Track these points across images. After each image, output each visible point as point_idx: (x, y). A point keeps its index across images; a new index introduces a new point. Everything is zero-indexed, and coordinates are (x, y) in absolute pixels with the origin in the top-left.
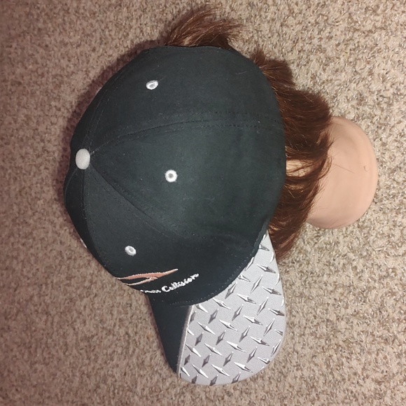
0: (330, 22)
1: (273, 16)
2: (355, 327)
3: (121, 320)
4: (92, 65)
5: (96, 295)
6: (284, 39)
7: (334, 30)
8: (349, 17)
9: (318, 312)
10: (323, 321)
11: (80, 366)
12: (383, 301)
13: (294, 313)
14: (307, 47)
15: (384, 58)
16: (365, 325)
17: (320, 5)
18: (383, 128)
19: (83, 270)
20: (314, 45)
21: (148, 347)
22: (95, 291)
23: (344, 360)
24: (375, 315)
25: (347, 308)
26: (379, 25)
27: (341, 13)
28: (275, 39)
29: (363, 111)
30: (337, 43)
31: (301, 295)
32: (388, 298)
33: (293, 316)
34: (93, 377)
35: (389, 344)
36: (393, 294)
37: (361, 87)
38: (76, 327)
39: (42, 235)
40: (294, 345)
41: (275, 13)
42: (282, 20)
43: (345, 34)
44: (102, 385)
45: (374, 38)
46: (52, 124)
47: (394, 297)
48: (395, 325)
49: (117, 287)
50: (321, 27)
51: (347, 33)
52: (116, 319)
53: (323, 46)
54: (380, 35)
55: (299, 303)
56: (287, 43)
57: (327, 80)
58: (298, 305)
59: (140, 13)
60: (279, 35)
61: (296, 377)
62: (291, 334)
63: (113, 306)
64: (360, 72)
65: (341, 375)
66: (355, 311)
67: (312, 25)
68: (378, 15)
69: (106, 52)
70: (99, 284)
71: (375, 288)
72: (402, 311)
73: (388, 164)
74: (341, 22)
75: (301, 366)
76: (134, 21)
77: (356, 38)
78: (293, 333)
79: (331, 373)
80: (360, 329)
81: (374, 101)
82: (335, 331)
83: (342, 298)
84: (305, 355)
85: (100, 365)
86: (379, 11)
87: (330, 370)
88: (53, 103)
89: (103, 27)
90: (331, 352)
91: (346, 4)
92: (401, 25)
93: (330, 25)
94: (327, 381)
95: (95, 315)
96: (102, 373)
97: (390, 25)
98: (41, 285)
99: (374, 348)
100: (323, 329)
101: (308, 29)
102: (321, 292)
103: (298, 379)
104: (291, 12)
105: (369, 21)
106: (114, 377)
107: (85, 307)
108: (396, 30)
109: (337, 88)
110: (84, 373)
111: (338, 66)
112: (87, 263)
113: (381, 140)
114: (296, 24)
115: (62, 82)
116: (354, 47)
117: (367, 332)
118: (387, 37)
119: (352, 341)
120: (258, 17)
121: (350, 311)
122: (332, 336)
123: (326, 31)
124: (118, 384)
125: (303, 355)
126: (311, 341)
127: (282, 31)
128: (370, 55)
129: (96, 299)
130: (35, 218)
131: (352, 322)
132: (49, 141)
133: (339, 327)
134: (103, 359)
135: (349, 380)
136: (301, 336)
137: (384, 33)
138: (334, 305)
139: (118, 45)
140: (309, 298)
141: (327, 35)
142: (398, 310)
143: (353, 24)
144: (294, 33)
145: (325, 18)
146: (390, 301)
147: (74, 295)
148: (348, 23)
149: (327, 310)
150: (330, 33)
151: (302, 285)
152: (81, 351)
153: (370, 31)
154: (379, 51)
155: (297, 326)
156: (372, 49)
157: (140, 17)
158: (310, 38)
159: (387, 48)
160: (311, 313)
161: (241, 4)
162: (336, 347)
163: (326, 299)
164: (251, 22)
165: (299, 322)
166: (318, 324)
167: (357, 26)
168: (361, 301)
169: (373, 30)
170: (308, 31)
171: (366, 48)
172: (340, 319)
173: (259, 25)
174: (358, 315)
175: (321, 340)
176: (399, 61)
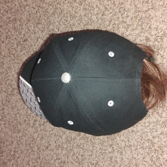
1: (97, 12)
2: (163, 139)
4: (3, 49)
5: (18, 158)
7: (129, 13)
8: (135, 7)
10: (146, 141)
13: (130, 140)
14: (117, 22)
15: (155, 20)
17: (120, 4)
18: (160, 50)
19: (9, 147)
20: (120, 21)
22: (17, 156)
23: (160, 156)
25: (157, 131)
26: (150, 7)
27: (131, 5)
28: (100, 21)
29: (149, 44)
30: (131, 18)
31: (133, 131)
33: (130, 142)
37: (146, 34)
40: (133, 155)
41: (98, 11)
42: (102, 13)
43: (135, 14)
45: (149, 13)
49: (30, 151)
50: (122, 13)
52: (32, 166)
53: (125, 20)
56: (106, 22)
57: (129, 34)
58: (132, 136)
62: (130, 150)
63: (29, 161)
64: (145, 28)
65: (160, 163)
66: (161, 132)
67: (118, 12)
68: (149, 3)
69: (10, 42)
70: (20, 151)
73: (166, 64)
74: (132, 9)
75: (138, 164)
76: (24, 26)
77: (140, 15)
78: (131, 150)
79: (154, 163)
80: (166, 139)
81: (154, 39)
82: (153, 144)
83: (154, 128)
84: (139, 159)
87: (154, 162)
89: (7, 31)
90: (153, 154)
91: (133, 1)
92: (161, 6)
93: (127, 11)
97: (155, 6)
100: (147, 144)
102: (143, 128)
104: (106, 9)
105: (145, 7)
108: (159, 8)
109: (135, 37)
111: (133, 28)
112: (11, 143)
113: (160, 54)
114: (110, 14)
116: (140, 18)
118: (155, 12)
119: (162, 146)
120: (89, 14)
122: (151, 146)
123: (125, 14)
126: (141, 151)
127: (103, 18)
128: (148, 21)
131: (161, 138)
133: (154, 141)
135: (164, 164)
136: (136, 150)
137: (153, 10)
138: (150, 132)
139: (16, 38)
140: (137, 132)
141: (126, 15)
143: (137, 9)
144: (109, 17)
145: (124, 9)
147: (5, 160)
148: (135, 9)
149: (147, 135)
150: (127, 14)
153: (147, 11)
154: (152, 18)
156: (149, 18)
157: (27, 24)
158: (118, 18)
159: (156, 16)
160: (139, 138)
161: (80, 10)
162: (154, 151)
163: (146, 130)
164: (86, 16)
165: (134, 144)
166: (144, 142)
167: (140, 10)
168: (164, 127)
169: (148, 10)
170: (116, 15)
171: (146, 18)
172: (155, 138)
173: (91, 17)
174: (163, 134)
175: (146, 149)
176: (163, 21)
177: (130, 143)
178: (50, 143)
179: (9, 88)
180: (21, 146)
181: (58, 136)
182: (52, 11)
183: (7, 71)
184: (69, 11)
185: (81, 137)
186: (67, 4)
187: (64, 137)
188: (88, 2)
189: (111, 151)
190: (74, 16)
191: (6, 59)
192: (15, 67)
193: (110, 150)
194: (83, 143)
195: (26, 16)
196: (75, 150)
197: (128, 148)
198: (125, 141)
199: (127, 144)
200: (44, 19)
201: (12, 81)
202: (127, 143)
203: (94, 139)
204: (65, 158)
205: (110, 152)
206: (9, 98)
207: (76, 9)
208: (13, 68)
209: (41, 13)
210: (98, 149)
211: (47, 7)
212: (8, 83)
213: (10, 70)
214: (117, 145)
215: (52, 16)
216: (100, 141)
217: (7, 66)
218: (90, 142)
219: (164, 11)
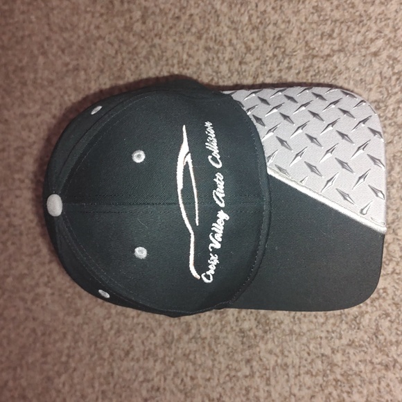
0: (287, 52)
1: (230, 56)
2: (352, 357)
3: (103, 392)
5: (75, 370)
6: (245, 77)
7: (292, 60)
8: (306, 46)
9: (311, 347)
12: (377, 324)
13: (286, 353)
15: (346, 79)
16: (363, 353)
17: (276, 38)
19: (59, 345)
20: (274, 77)
22: (73, 365)
23: (345, 395)
24: (371, 342)
25: (341, 338)
26: (336, 48)
27: (297, 42)
30: (297, 71)
31: (292, 332)
32: (383, 320)
33: (285, 356)
35: (390, 370)
36: (387, 315)
39: (14, 314)
40: (290, 388)
41: (232, 53)
42: (240, 59)
43: (304, 62)
45: (333, 61)
46: (17, 197)
47: (389, 318)
48: (394, 348)
49: (96, 357)
50: (279, 59)
51: (306, 60)
52: (98, 391)
54: (339, 58)
55: (290, 341)
58: (289, 343)
59: (97, 73)
60: (239, 73)
62: (286, 377)
63: (94, 378)
67: (270, 58)
68: (334, 39)
70: (77, 357)
71: (367, 312)
72: (399, 333)
74: (299, 51)
76: (93, 83)
77: (315, 64)
80: (358, 358)
82: (332, 365)
83: (334, 329)
86: (335, 35)
88: (17, 176)
89: (62, 92)
90: (331, 389)
91: (301, 33)
92: (359, 45)
93: (288, 55)
95: (76, 391)
97: (347, 46)
98: (16, 368)
99: (375, 377)
100: (319, 365)
101: (267, 62)
102: (312, 326)
104: (248, 49)
105: (326, 46)
107: (64, 384)
108: (354, 50)
114: (254, 60)
115: (24, 154)
116: (314, 73)
117: (365, 360)
118: (346, 59)
119: (350, 373)
120: (216, 59)
121: (345, 341)
122: (328, 372)
123: (285, 63)
125: (301, 397)
126: (308, 380)
127: (241, 69)
128: (331, 79)
129: (75, 373)
130: (5, 297)
131: (348, 353)
132: (15, 215)
133: (335, 361)
136: (296, 376)
137: (342, 55)
138: (326, 338)
140: (299, 334)
141: (287, 65)
142: (394, 331)
143: (310, 51)
144: (253, 69)
145: (283, 50)
146: (385, 323)
147: (51, 373)
148: (306, 51)
149: (320, 344)
150: (289, 63)
151: (291, 322)
153: (329, 55)
154: (340, 73)
155: (291, 366)
156: (332, 72)
157: (98, 77)
158: (270, 71)
159: (347, 69)
160: (304, 350)
161: (198, 50)
162: (334, 383)
163: (318, 333)
164: (210, 65)
165: (293, 362)
166: (313, 360)
167: (315, 52)
168: (355, 328)
169: (331, 54)
170: (267, 65)
171: (326, 72)
172: (335, 352)
173: (218, 67)
174: (353, 345)
175: (318, 377)
176: (361, 79)
177: (285, 360)
178: (134, 343)
180: (80, 344)
181: (149, 329)
182: (144, 53)
184: (177, 52)
185: (191, 336)
186: (174, 37)
187: (159, 333)
188: (213, 32)
189: (248, 373)
190: (186, 65)
193: (247, 371)
194: (195, 349)
195: (96, 61)
196: (180, 364)
197: (282, 372)
198: (275, 354)
199: (279, 361)
200: (130, 69)
202: (280, 358)
203: (215, 342)
204: (160, 380)
205: (246, 377)
207: (190, 48)
209: (124, 55)
210: (223, 367)
211: (136, 43)
214: (260, 363)
215: (145, 64)
216: (228, 348)
218: (207, 349)
219: (364, 56)
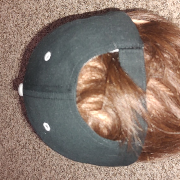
3: (29, 140)
11: (7, 165)
19: (4, 112)
21: (47, 156)
23: (174, 165)
34: (15, 171)
38: (3, 144)
44: (21, 176)
52: (27, 140)
61: (141, 174)
63: (24, 132)
65: (172, 174)
70: (15, 120)
75: (145, 168)
85: (19, 165)
87: (165, 171)
94: (163, 177)
95: (14, 138)
96: (21, 169)
103: (143, 175)
106: (27, 171)
107: (8, 133)
110: (10, 169)
112: (7, 109)
124: (30, 175)
129: (14, 128)
134: (20, 161)
135: (177, 176)
152: (7, 157)
179: (7, 43)
180: (17, 114)
183: (5, 21)
191: (4, 6)
192: (13, 17)
201: (9, 35)
206: (6, 56)
208: (11, 18)
212: (5, 37)
213: (8, 20)
217: (5, 15)
